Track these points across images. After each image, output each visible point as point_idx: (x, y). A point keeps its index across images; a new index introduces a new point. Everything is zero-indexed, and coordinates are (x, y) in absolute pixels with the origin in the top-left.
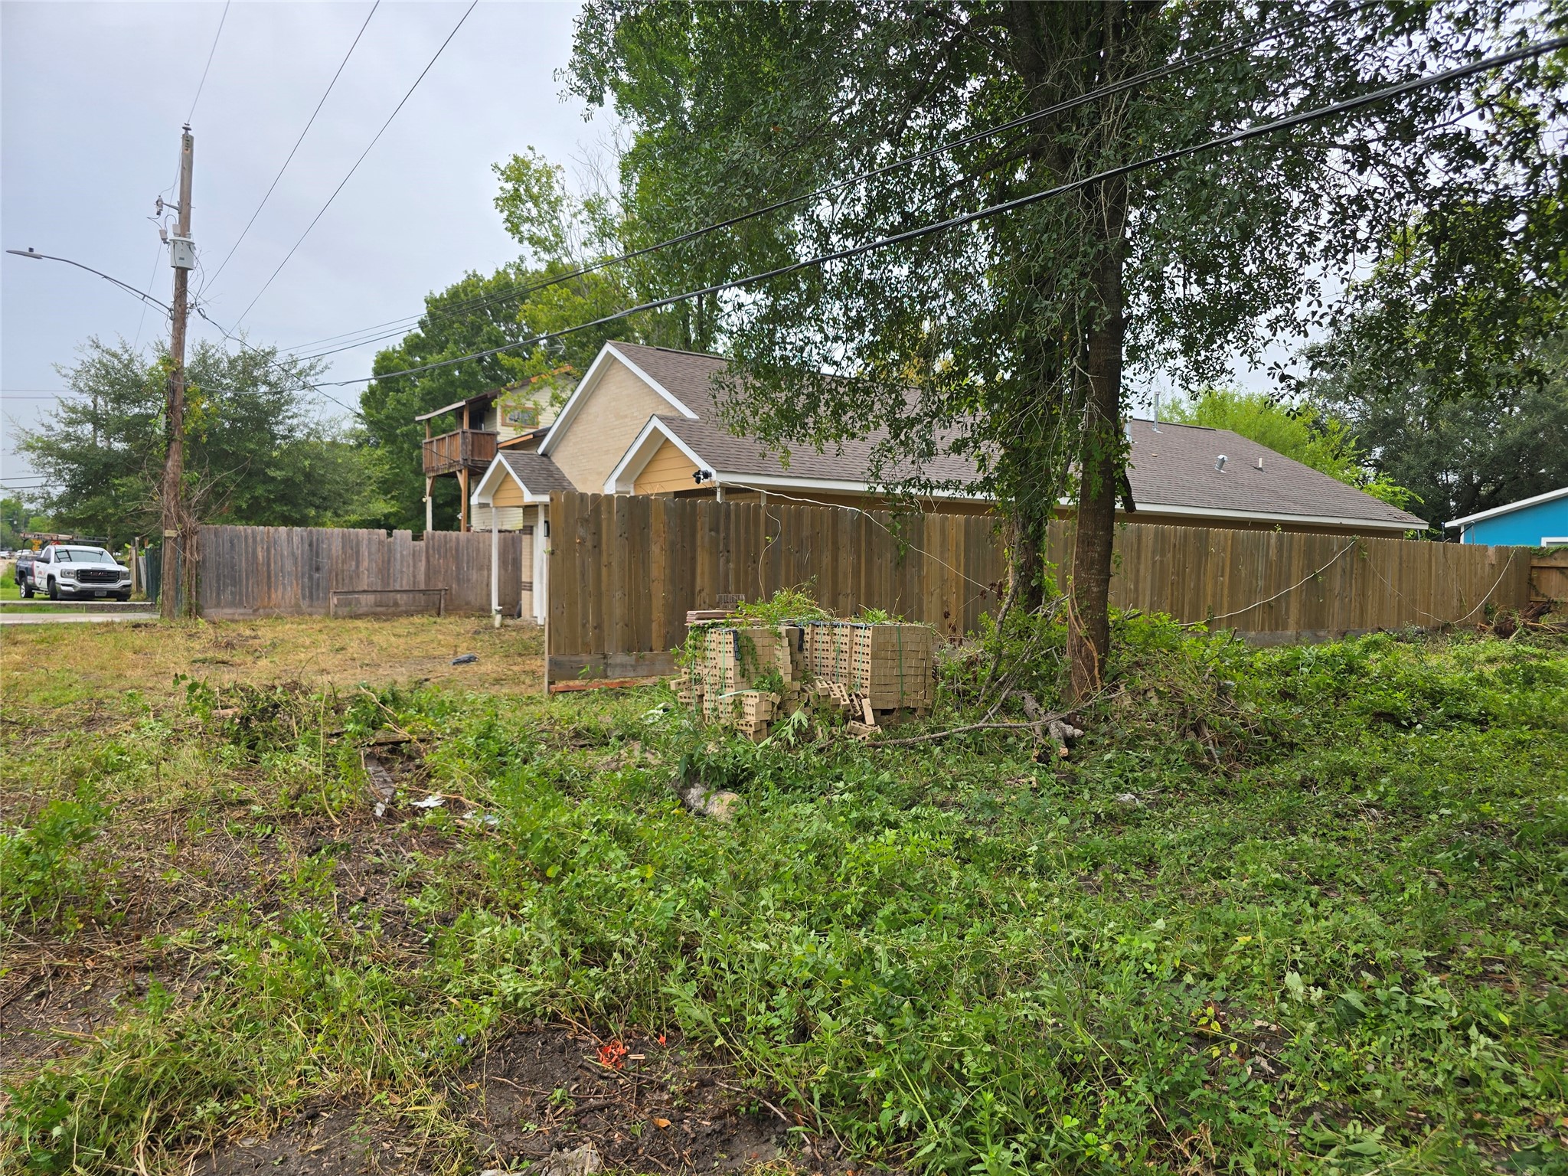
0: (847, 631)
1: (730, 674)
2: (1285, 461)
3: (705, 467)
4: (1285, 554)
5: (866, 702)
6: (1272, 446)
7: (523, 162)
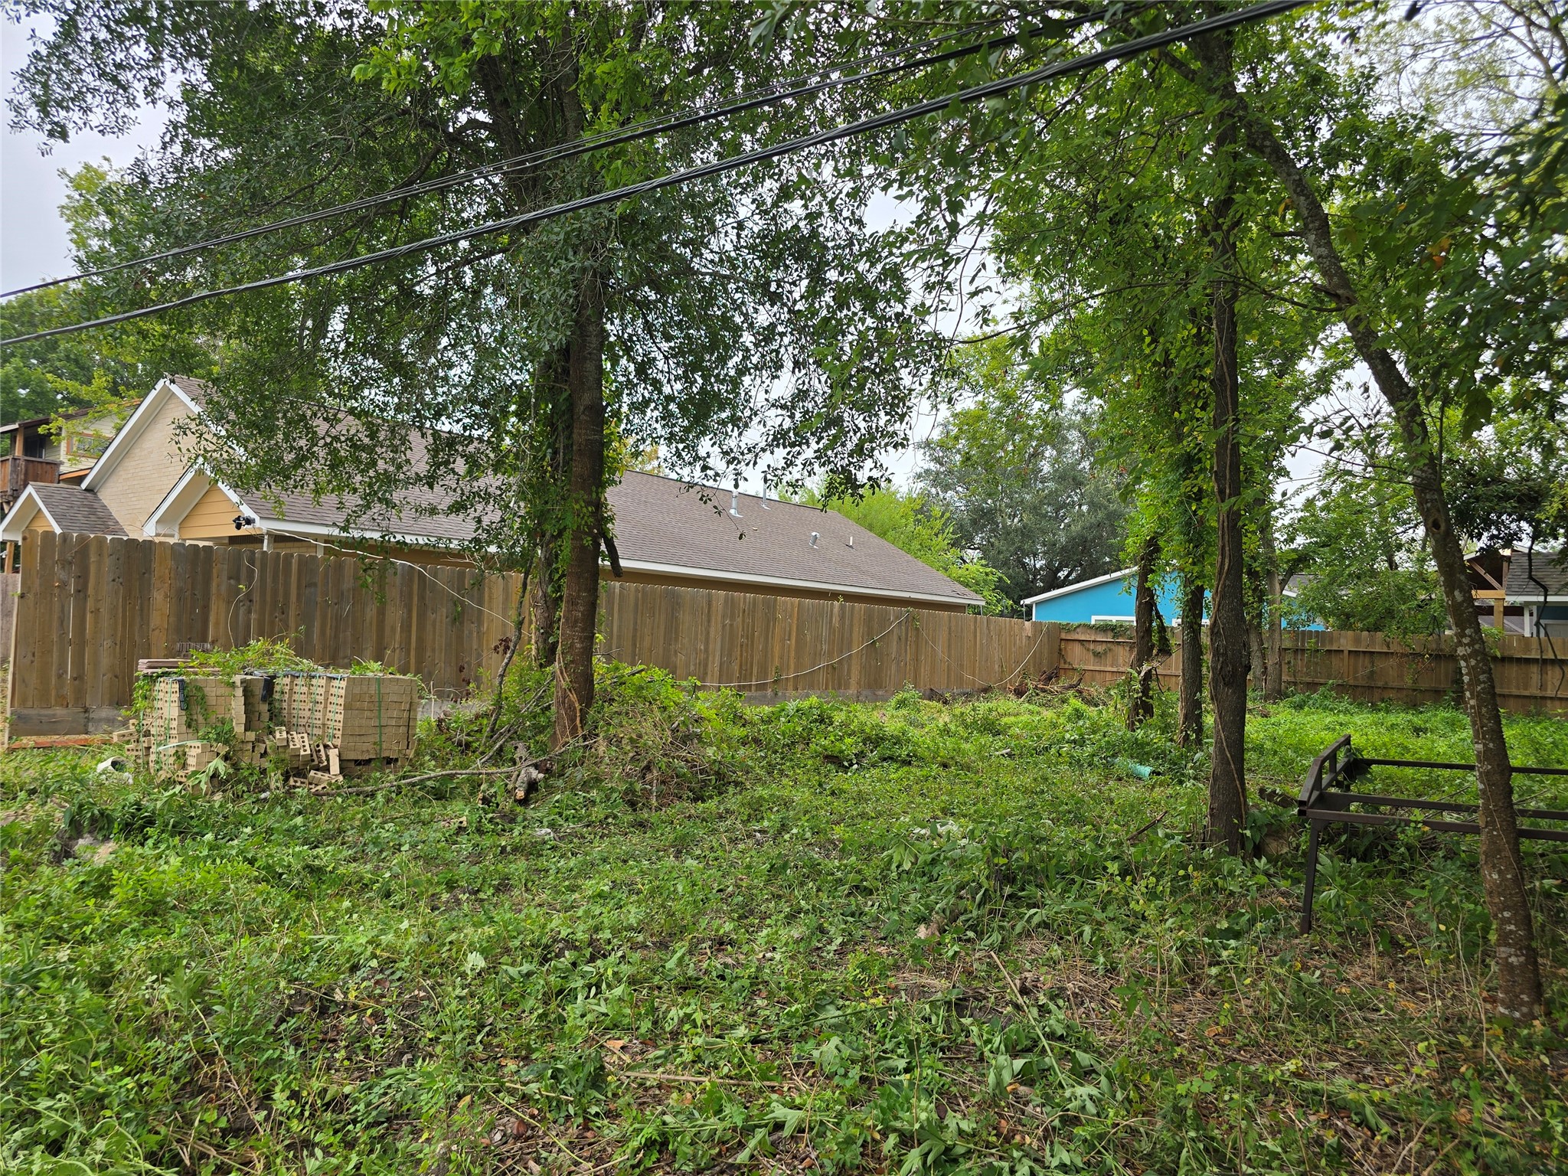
0: (323, 682)
1: (174, 724)
2: (877, 540)
3: (247, 511)
4: (847, 622)
5: (333, 754)
6: (871, 528)
7: (96, 171)
